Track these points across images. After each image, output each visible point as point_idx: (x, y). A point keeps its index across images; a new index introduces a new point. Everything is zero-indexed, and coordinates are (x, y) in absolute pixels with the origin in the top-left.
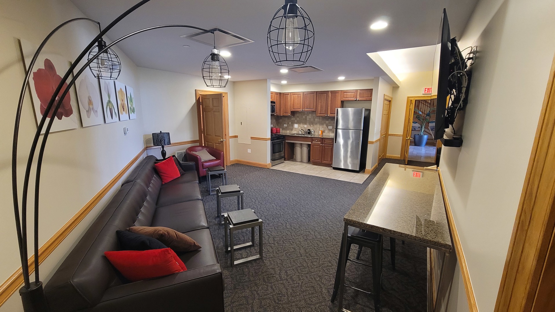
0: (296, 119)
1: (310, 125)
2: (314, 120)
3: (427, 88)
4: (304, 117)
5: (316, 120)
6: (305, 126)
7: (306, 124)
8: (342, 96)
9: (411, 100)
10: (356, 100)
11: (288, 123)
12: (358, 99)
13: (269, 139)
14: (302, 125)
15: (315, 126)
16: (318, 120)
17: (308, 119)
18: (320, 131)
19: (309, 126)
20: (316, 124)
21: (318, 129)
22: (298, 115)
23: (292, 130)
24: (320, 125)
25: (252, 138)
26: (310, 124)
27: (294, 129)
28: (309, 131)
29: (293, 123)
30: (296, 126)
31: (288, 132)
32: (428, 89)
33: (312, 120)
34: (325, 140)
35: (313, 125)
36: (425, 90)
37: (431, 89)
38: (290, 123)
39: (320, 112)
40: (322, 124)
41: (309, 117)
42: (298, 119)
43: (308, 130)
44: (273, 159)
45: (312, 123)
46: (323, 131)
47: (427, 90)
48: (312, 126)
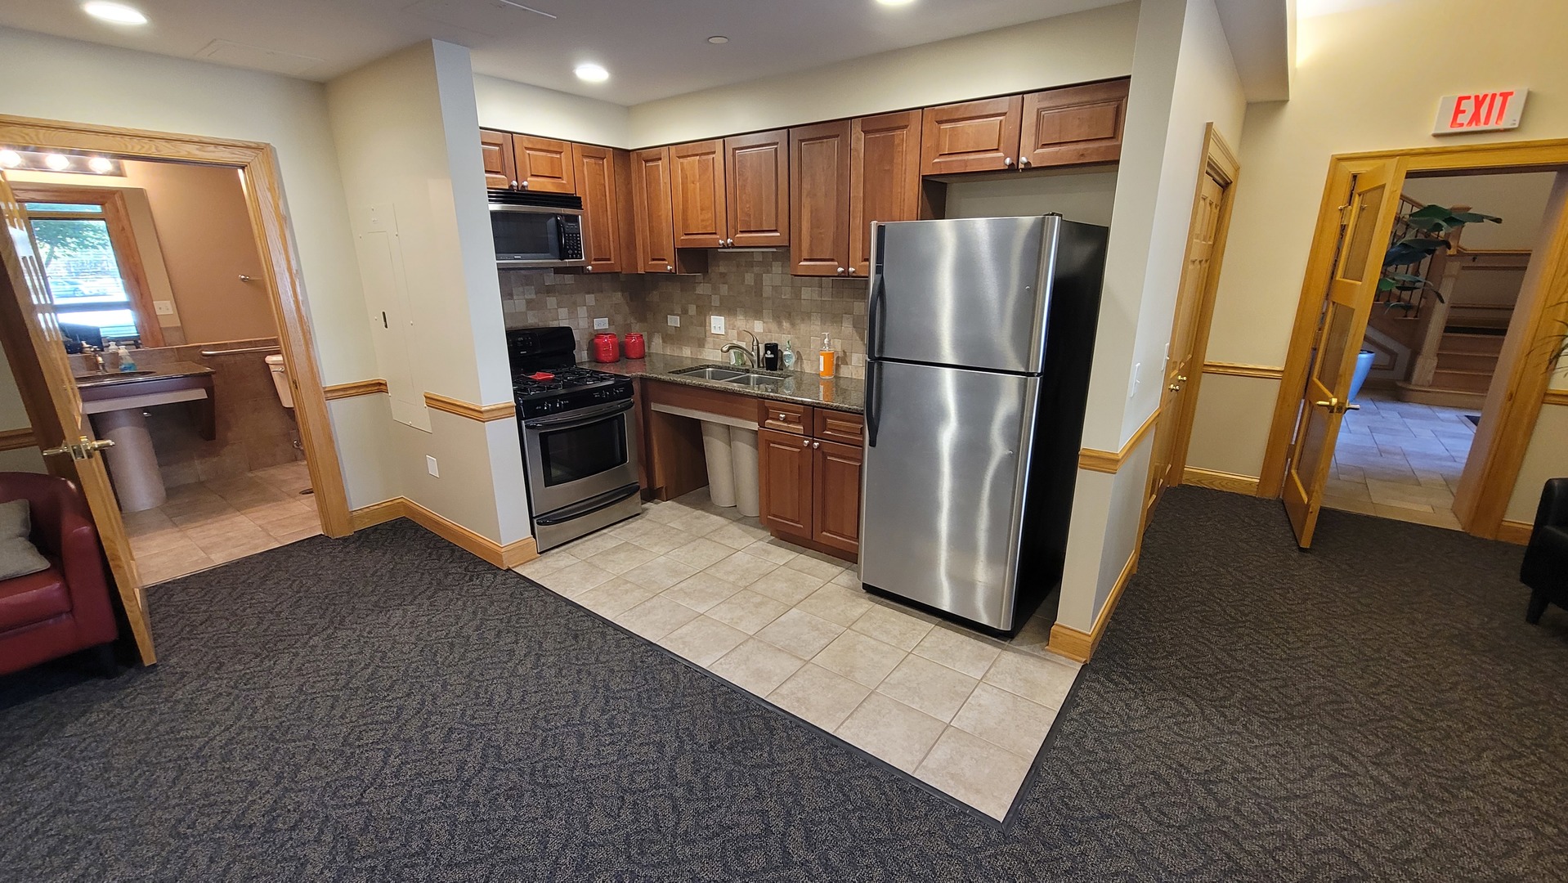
0: (715, 289)
1: (780, 324)
2: (797, 295)
3: (1472, 94)
4: (749, 278)
5: (807, 293)
6: (758, 327)
7: (757, 314)
8: (927, 143)
9: (1355, 177)
10: (1012, 168)
11: (685, 312)
12: (1023, 159)
13: (509, 411)
14: (741, 322)
15: (803, 328)
16: (816, 297)
17: (767, 291)
18: (822, 358)
19: (773, 326)
20: (807, 316)
21: (815, 343)
22: (722, 269)
23: (701, 343)
24: (823, 322)
25: (433, 402)
26: (777, 319)
27: (710, 340)
28: (769, 355)
29: (704, 310)
30: (717, 324)
31: (687, 352)
32: (1479, 102)
33: (787, 294)
34: (824, 419)
35: (793, 325)
36: (1458, 111)
37: (1498, 101)
38: (692, 310)
39: (811, 250)
40: (834, 318)
41: (774, 277)
42: (724, 289)
43: (768, 347)
44: (540, 519)
45: (786, 312)
46: (841, 354)
47: (1469, 106)
48: (786, 325)
